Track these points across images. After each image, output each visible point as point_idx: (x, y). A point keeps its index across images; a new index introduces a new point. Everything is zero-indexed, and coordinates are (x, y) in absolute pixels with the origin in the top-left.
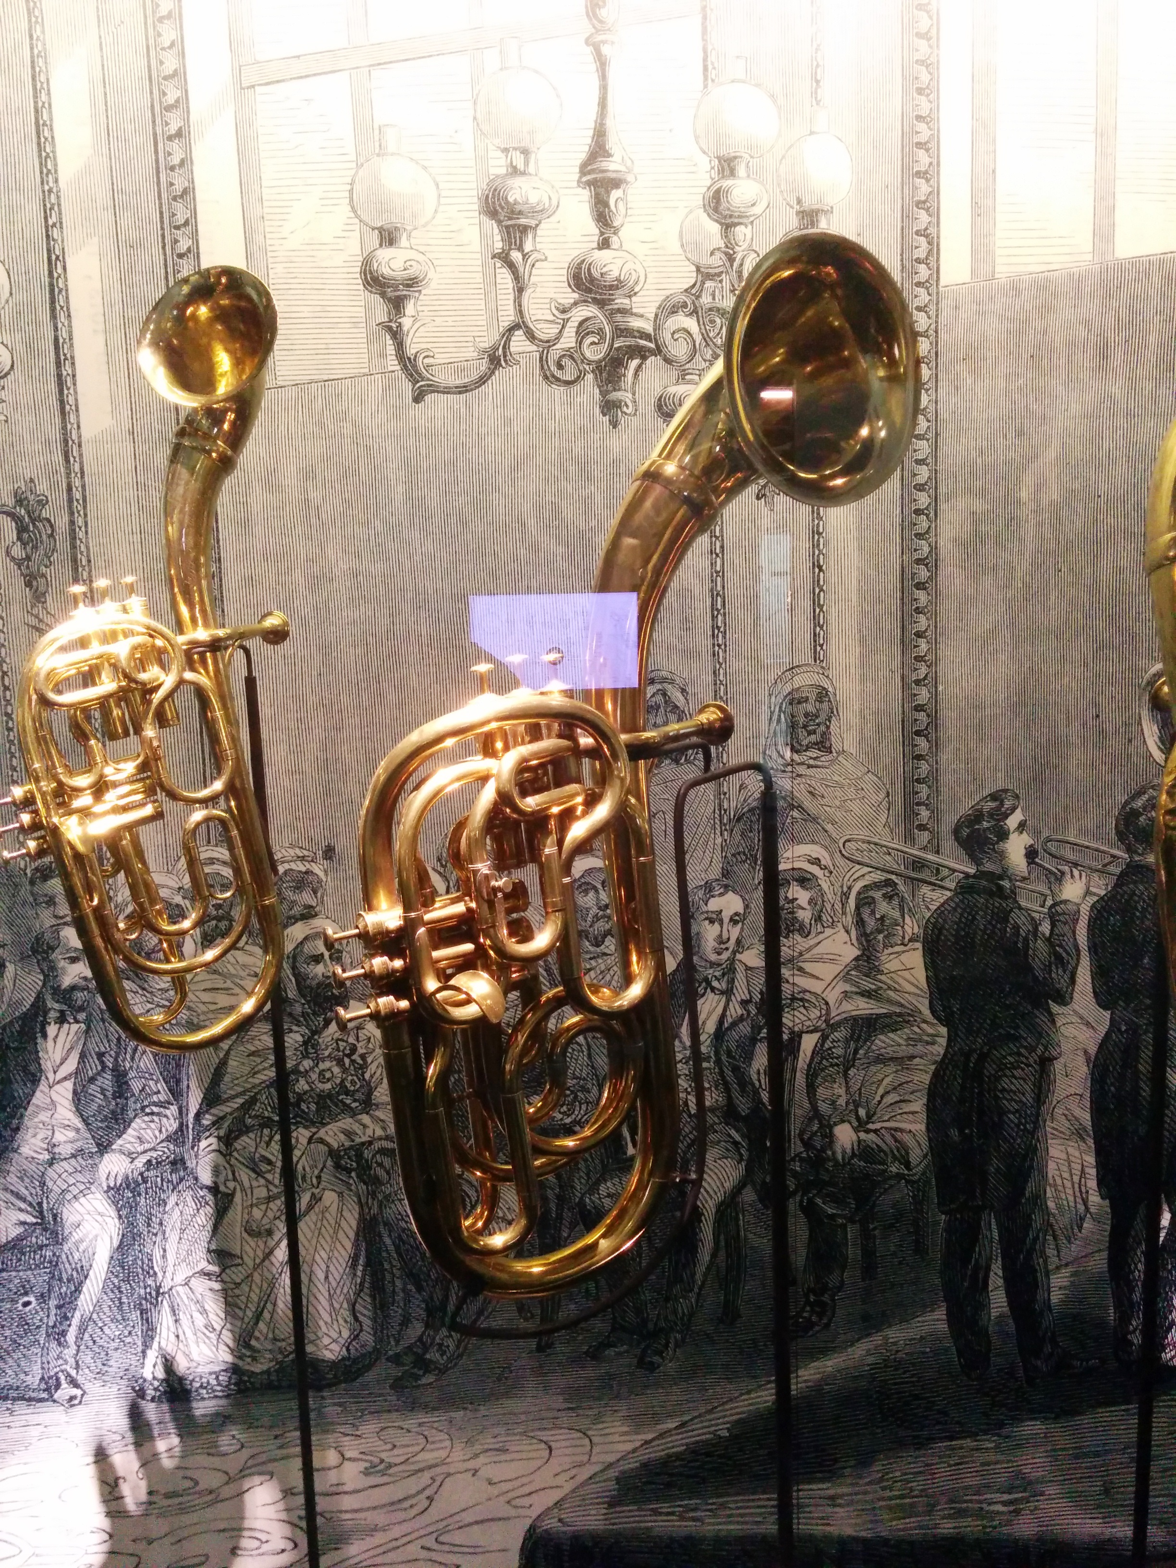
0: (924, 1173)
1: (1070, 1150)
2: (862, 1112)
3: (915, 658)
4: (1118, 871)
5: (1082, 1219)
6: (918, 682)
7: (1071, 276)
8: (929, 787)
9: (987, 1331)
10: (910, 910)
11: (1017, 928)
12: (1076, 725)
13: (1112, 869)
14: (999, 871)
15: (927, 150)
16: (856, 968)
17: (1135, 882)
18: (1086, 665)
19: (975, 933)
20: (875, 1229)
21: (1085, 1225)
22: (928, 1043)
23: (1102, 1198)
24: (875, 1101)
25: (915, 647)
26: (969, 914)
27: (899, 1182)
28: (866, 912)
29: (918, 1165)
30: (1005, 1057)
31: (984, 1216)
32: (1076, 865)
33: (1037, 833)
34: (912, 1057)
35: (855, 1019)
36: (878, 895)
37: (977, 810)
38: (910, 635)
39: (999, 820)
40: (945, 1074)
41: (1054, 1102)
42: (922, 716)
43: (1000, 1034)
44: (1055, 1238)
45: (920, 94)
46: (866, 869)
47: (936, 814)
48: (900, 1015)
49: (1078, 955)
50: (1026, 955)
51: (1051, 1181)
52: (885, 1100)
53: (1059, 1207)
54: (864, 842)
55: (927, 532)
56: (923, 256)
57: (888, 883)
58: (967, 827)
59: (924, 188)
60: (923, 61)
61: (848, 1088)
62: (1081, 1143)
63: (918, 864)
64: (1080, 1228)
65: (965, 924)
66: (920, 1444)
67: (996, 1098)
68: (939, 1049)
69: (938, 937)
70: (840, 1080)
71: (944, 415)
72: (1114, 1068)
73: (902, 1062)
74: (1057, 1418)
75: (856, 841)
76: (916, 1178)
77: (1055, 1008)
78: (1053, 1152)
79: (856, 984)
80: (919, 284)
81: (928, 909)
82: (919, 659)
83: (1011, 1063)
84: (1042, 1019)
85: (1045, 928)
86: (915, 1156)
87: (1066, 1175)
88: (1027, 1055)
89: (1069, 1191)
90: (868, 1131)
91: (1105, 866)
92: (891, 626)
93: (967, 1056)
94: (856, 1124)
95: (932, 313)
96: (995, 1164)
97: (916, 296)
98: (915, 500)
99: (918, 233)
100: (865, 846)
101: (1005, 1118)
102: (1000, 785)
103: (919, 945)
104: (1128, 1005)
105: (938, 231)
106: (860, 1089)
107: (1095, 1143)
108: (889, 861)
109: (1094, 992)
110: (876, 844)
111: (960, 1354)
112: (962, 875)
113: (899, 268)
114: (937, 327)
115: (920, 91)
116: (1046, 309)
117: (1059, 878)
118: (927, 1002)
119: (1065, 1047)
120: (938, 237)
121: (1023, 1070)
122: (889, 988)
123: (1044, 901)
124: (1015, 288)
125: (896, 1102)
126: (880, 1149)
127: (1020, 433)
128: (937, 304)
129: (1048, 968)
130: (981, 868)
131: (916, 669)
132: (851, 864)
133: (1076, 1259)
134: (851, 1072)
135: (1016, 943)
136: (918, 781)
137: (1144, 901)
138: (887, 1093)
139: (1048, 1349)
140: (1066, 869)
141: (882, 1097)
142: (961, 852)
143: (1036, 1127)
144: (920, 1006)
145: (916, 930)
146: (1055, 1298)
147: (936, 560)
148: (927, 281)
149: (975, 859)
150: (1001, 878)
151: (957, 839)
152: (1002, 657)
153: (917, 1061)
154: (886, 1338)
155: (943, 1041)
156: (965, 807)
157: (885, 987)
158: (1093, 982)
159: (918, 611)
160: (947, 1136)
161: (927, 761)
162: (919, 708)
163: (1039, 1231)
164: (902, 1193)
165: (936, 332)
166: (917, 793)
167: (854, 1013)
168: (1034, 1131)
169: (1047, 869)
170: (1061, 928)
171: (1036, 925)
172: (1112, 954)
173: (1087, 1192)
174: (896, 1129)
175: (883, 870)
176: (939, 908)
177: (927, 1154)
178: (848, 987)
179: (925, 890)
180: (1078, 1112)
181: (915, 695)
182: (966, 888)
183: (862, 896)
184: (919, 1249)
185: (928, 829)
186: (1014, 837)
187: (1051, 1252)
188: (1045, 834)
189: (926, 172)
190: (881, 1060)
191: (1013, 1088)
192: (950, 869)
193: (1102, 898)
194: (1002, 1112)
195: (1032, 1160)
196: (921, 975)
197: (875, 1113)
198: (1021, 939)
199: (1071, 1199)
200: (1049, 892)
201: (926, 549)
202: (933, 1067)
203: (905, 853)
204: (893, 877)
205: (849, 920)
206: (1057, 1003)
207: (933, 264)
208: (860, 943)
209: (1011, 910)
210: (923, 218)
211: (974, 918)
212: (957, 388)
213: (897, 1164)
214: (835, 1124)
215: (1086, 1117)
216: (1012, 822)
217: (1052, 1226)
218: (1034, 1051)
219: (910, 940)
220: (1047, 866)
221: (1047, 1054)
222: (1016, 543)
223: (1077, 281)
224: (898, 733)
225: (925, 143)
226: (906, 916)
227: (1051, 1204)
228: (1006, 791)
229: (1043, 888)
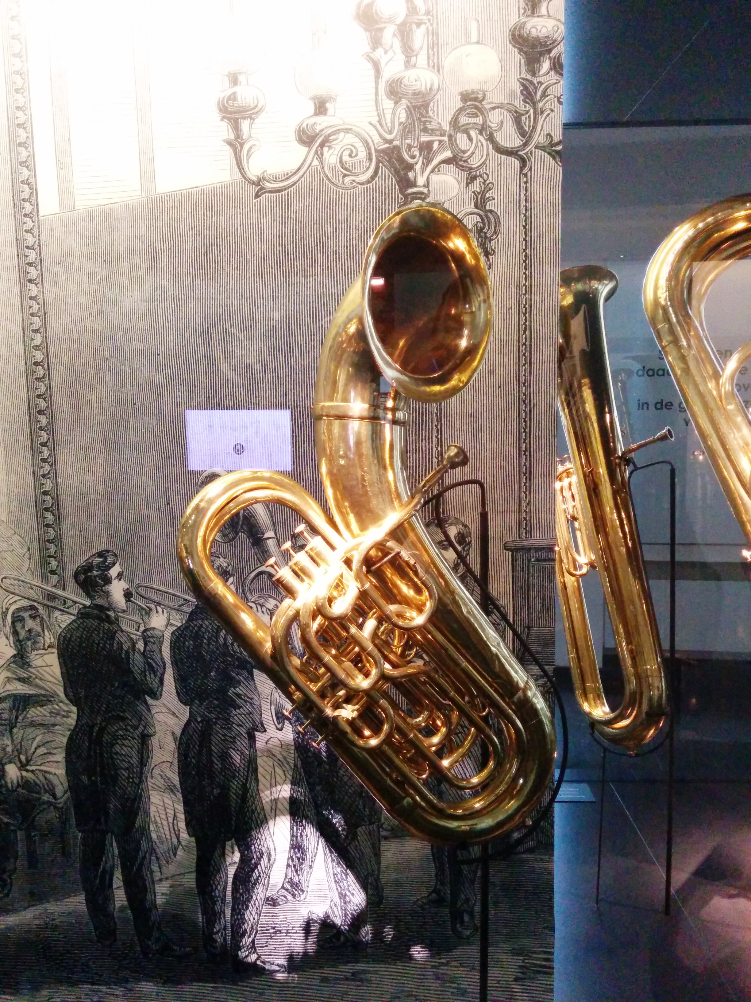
0: (65, 803)
1: (166, 800)
2: (23, 758)
3: (41, 459)
4: (189, 610)
5: (176, 849)
6: (44, 476)
7: (127, 206)
8: (56, 546)
9: (113, 914)
10: (48, 626)
11: (120, 644)
12: (153, 510)
13: (184, 608)
14: (107, 605)
15: (25, 129)
16: (14, 662)
17: (203, 619)
18: (158, 468)
19: (92, 645)
20: (35, 836)
21: (178, 853)
22: (64, 716)
23: (190, 836)
24: (32, 751)
25: (41, 452)
26: (88, 632)
27: (49, 807)
28: (19, 626)
29: (61, 798)
30: (117, 731)
31: (108, 836)
32: (159, 604)
33: (131, 581)
34: (54, 725)
35: (15, 696)
36: (26, 615)
37: (89, 563)
38: (36, 445)
39: (104, 571)
40: (77, 738)
41: (153, 765)
42: (48, 498)
43: (113, 715)
44: (158, 859)
45: (17, 93)
46: (17, 598)
47: (62, 563)
48: (44, 696)
49: (164, 668)
50: (128, 663)
51: (153, 819)
52: (38, 751)
53: (159, 837)
54: (15, 579)
55: (43, 377)
56: (27, 197)
57: (32, 608)
58: (84, 574)
59: (24, 153)
60: (18, 72)
61: (13, 741)
62: (173, 796)
63: (52, 597)
64: (175, 855)
65: (85, 639)
66: (72, 983)
67: (112, 758)
68: (72, 721)
69: (67, 645)
70: (8, 734)
71: (49, 300)
72: (194, 746)
73: (47, 727)
74: (164, 983)
75: (10, 578)
76: (60, 806)
77: (150, 701)
78: (153, 800)
79: (14, 673)
80: (26, 215)
81: (60, 626)
82: (44, 460)
83: (121, 735)
84: (141, 708)
85: (140, 646)
86: (59, 791)
87: (163, 817)
88: (132, 730)
89: (166, 828)
90: (27, 771)
91: (179, 606)
92: (24, 438)
93: (92, 727)
94: (19, 765)
95: (36, 234)
96: (113, 805)
97: (25, 223)
98: (34, 356)
99: (22, 182)
100: (16, 582)
101: (119, 772)
102: (103, 547)
103: (55, 651)
104: (202, 704)
105: (36, 180)
106: (21, 743)
107: (183, 796)
108: (31, 593)
109: (177, 692)
110: (23, 581)
111: (96, 928)
112: (81, 606)
113: (12, 205)
114: (39, 243)
115: (17, 91)
116: (111, 229)
117: (148, 612)
118: (62, 689)
119: (158, 728)
120: (36, 184)
121: (130, 740)
122: (37, 677)
123: (139, 627)
124: (89, 216)
125: (45, 754)
126: (36, 784)
127: (101, 312)
128: (39, 228)
129: (144, 673)
130: (94, 602)
131: (42, 467)
132: (7, 594)
133: (173, 876)
134: (15, 730)
135: (120, 654)
136: (48, 541)
137: (209, 633)
138: (38, 747)
139: (156, 934)
140: (153, 606)
141: (36, 749)
142: (80, 591)
143: (141, 781)
144: (58, 692)
145: (52, 640)
146: (160, 900)
147: (51, 396)
148: (31, 213)
149: (89, 595)
150: (108, 609)
151: (76, 581)
152: (100, 461)
153: (58, 727)
154: (46, 910)
155: (74, 716)
156: (81, 561)
157: (34, 676)
158: (176, 686)
159: (41, 429)
160: (80, 780)
161: (53, 528)
162: (45, 493)
163: (146, 853)
164: (53, 815)
165: (39, 246)
166: (48, 549)
167: (14, 692)
168: (139, 783)
169: (140, 606)
170: (150, 647)
171: (134, 644)
172: (188, 667)
173: (179, 830)
174: (46, 772)
175: (28, 599)
176: (67, 626)
177: (67, 791)
178: (9, 674)
179: (57, 614)
180: (169, 774)
181: (43, 484)
182: (83, 615)
183: (15, 615)
184: (65, 853)
185: (56, 574)
186: (115, 582)
187: (155, 868)
188: (137, 581)
189: (25, 143)
190: (33, 724)
191: (124, 753)
192: (73, 601)
193: (179, 628)
194: (116, 768)
195: (139, 803)
196: (57, 670)
197: (31, 760)
198: (124, 652)
199: (167, 833)
200: (141, 622)
201: (43, 389)
202: (69, 733)
203: (42, 588)
204: (35, 604)
205: (8, 629)
206: (152, 698)
207: (34, 202)
208: (16, 646)
209: (116, 632)
210: (25, 172)
211: (91, 636)
212: (56, 283)
213: (47, 795)
214: (6, 764)
215: (176, 779)
216: (114, 572)
217: (155, 850)
218: (137, 729)
219: (49, 647)
220: (139, 603)
221: (146, 732)
222: (104, 385)
223: (131, 210)
224: (33, 509)
225: (23, 124)
226: (46, 631)
227: (154, 836)
228: (108, 551)
229: (137, 618)
